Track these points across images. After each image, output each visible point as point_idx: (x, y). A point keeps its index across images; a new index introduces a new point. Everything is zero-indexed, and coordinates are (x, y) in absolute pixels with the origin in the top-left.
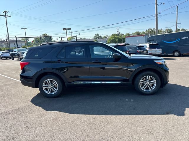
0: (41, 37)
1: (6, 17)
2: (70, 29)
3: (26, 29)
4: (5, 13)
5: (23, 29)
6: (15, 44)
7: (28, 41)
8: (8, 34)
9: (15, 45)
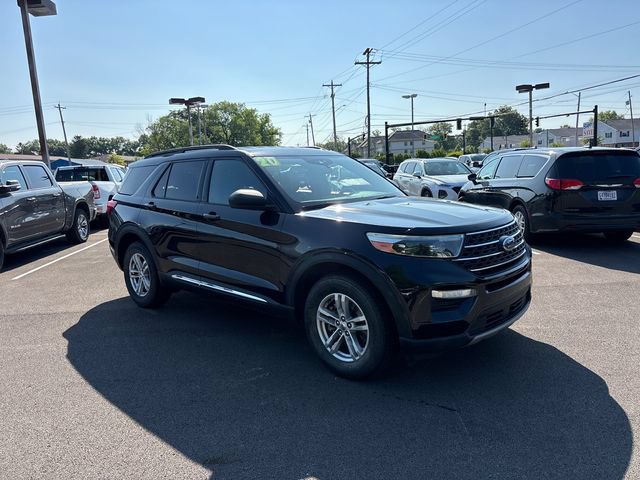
0: (492, 118)
1: (368, 68)
2: (546, 86)
3: (415, 96)
4: (368, 57)
5: (408, 97)
6: (406, 145)
7: (450, 134)
8: (369, 116)
9: (406, 148)
